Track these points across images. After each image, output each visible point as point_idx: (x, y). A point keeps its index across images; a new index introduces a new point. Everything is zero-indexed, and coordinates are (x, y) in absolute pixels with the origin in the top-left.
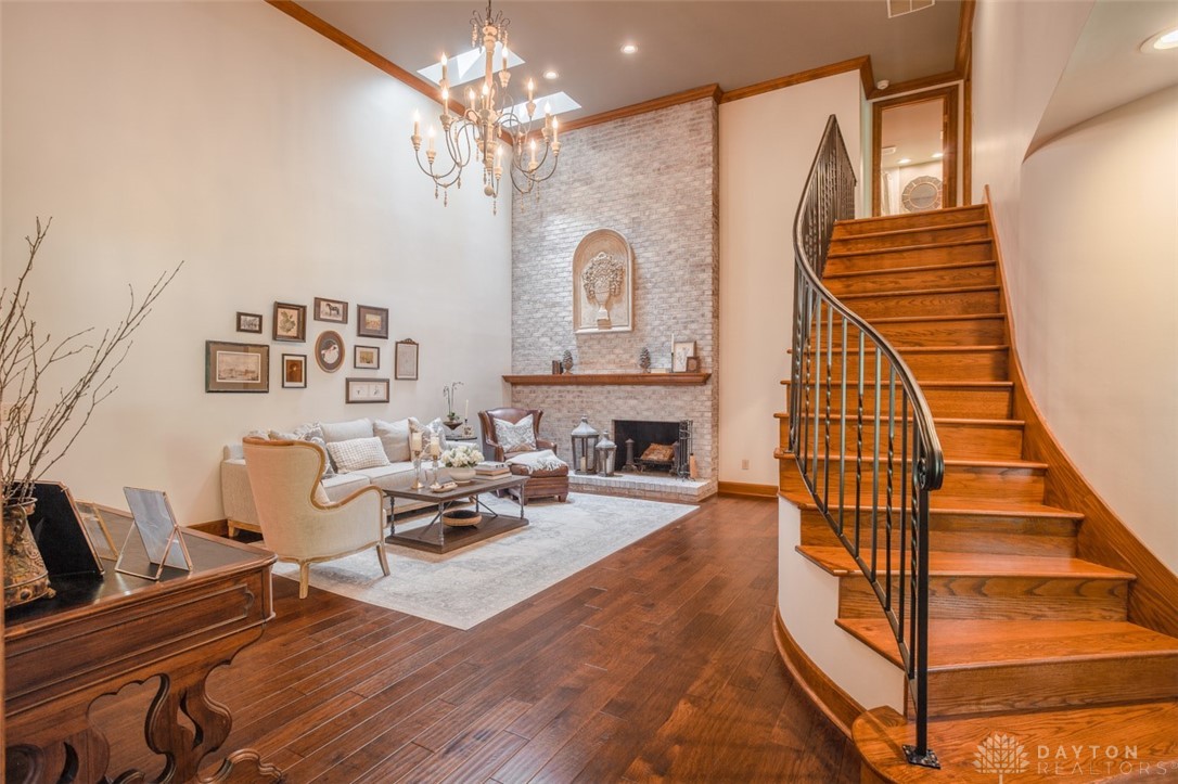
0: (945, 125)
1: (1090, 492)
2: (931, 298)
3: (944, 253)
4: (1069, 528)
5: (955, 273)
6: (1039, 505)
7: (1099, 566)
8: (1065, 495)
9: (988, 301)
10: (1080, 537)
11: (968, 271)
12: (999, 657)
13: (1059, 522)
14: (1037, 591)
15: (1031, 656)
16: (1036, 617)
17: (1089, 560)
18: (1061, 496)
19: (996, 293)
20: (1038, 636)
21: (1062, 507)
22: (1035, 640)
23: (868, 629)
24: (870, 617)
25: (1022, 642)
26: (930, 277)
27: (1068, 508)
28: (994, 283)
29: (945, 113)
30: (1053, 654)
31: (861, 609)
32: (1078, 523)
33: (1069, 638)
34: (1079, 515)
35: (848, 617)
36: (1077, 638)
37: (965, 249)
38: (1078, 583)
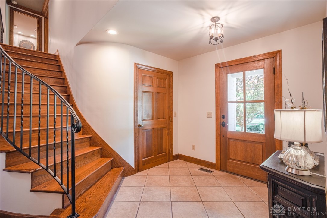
0: (38, 28)
1: (93, 130)
2: (44, 78)
3: (46, 65)
4: (89, 139)
5: (51, 72)
6: (81, 135)
7: (95, 147)
8: (87, 132)
9: (61, 82)
10: (91, 141)
11: (55, 72)
12: (84, 177)
13: (87, 138)
14: (86, 157)
15: (90, 173)
16: (86, 164)
17: (93, 146)
18: (86, 132)
19: (63, 80)
20: (89, 168)
21: (87, 135)
22: (89, 169)
23: (45, 187)
24: (43, 183)
25: (86, 171)
26: (43, 72)
27: (88, 134)
28: (62, 77)
29: (38, 24)
30: (94, 170)
31: (40, 181)
32: (90, 138)
33: (94, 166)
34: (91, 136)
35: (35, 187)
36: (95, 165)
37: (52, 66)
38: (93, 152)
